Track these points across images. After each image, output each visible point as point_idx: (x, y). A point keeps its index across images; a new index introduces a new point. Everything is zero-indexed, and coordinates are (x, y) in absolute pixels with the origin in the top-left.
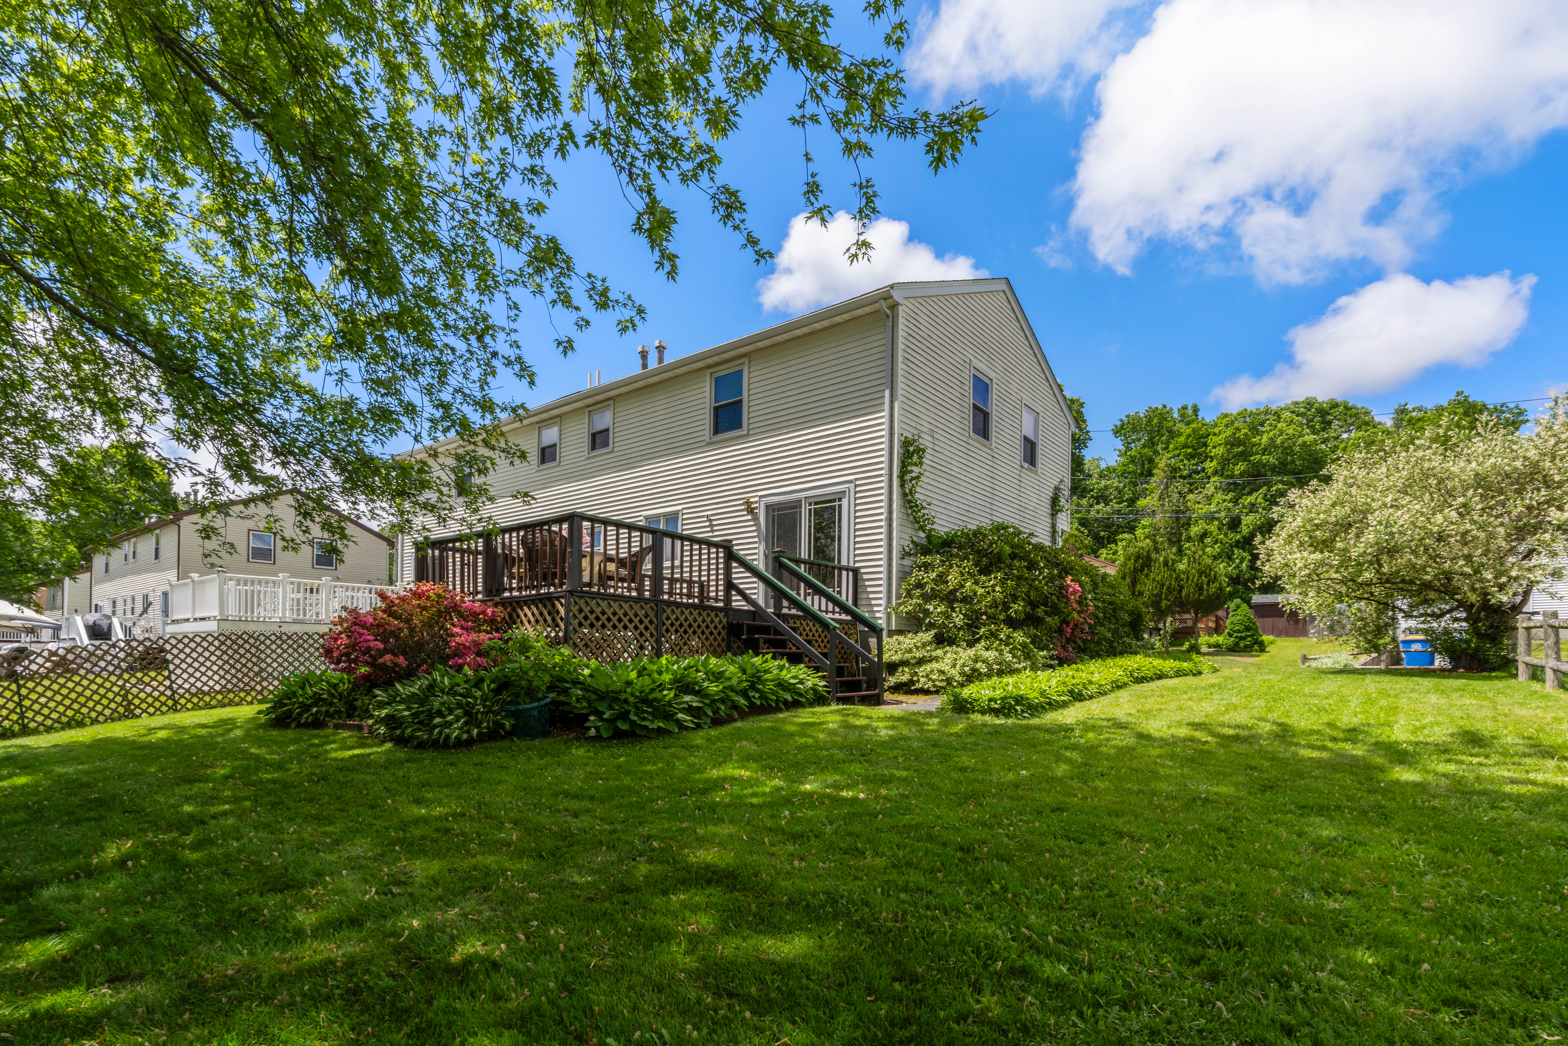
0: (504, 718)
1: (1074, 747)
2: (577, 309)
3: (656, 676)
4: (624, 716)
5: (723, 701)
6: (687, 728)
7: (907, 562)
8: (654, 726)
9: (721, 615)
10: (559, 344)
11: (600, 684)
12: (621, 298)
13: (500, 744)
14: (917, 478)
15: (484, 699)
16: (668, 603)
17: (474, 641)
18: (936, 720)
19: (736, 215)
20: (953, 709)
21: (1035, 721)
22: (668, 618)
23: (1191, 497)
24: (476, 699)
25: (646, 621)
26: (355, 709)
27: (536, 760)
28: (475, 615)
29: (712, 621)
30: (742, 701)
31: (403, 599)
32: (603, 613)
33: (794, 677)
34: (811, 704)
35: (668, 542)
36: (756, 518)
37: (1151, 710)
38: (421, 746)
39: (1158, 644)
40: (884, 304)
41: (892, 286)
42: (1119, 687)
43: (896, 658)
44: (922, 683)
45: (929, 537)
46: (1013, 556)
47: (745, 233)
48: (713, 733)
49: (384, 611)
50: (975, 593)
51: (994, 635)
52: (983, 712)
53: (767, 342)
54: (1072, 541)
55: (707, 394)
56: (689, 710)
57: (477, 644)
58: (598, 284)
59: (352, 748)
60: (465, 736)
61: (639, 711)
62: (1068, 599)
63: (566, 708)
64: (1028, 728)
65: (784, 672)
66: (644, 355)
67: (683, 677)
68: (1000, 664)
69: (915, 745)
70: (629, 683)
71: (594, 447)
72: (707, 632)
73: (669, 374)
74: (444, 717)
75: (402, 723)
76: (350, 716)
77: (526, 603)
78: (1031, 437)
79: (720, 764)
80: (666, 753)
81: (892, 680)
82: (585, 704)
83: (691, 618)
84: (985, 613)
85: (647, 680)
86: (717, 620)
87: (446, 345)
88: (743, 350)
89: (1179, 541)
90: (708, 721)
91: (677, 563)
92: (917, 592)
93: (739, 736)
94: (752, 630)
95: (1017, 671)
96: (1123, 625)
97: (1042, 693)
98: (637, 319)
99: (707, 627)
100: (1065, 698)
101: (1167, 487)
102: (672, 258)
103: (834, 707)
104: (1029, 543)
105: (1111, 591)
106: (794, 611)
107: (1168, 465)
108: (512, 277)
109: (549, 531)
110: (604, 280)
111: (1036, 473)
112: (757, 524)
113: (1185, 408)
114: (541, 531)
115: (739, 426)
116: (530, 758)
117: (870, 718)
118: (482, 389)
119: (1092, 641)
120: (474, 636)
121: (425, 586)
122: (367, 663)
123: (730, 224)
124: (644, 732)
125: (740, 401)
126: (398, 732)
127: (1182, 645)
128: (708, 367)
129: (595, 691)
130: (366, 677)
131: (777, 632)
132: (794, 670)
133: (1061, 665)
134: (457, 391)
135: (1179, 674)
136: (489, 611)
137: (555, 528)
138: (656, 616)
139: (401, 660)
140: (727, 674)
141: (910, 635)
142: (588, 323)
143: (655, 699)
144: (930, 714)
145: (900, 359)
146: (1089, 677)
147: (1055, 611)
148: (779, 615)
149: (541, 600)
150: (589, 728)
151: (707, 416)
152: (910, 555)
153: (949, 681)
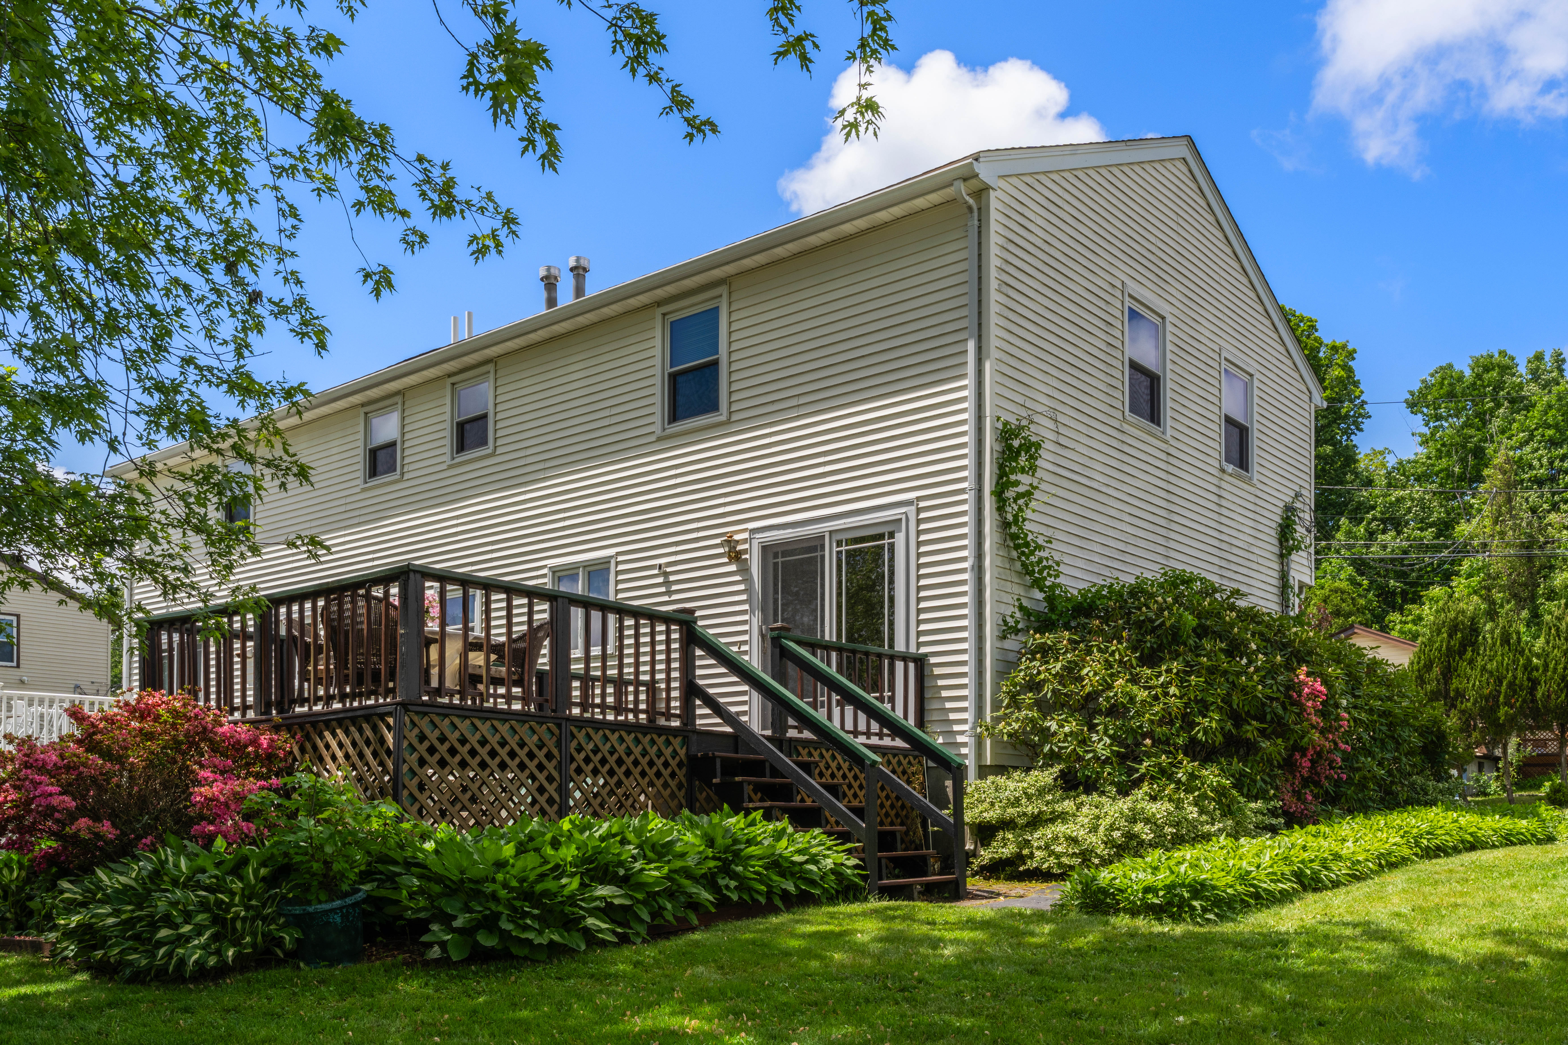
0: (282, 928)
1: (1281, 975)
2: (404, 214)
3: (549, 851)
4: (490, 923)
5: (670, 894)
6: (604, 944)
7: (1012, 644)
8: (543, 940)
9: (677, 742)
10: (367, 276)
11: (450, 868)
12: (475, 198)
13: (274, 974)
14: (1028, 494)
15: (248, 895)
16: (580, 723)
17: (235, 793)
18: (1047, 928)
19: (652, 56)
20: (1083, 907)
21: (1227, 928)
22: (580, 749)
23: (1553, 517)
24: (232, 894)
25: (541, 755)
26: (30, 914)
27: (332, 1002)
28: (238, 747)
29: (660, 754)
30: (706, 896)
31: (110, 720)
32: (463, 741)
33: (799, 852)
34: (832, 900)
35: (577, 615)
36: (744, 570)
37: (1437, 907)
38: (139, 978)
39: (1494, 786)
40: (963, 189)
41: (976, 157)
42: (1393, 866)
43: (991, 815)
44: (1039, 859)
45: (1051, 600)
46: (1201, 632)
47: (668, 87)
48: (650, 952)
49: (79, 742)
50: (1132, 699)
51: (1165, 773)
52: (1134, 913)
53: (760, 259)
54: (1336, 599)
55: (657, 351)
56: (608, 911)
57: (239, 798)
58: (436, 173)
59: (19, 983)
60: (212, 961)
61: (517, 915)
62: (1302, 708)
63: (391, 910)
64: (1208, 940)
65: (784, 843)
66: (550, 283)
67: (598, 851)
68: (1177, 824)
69: (999, 971)
70: (501, 865)
71: (461, 446)
72: (651, 772)
73: (591, 317)
74: (176, 927)
75: (106, 939)
76: (21, 927)
77: (328, 725)
78: (1239, 418)
79: (650, 1006)
80: (558, 989)
81: (986, 855)
82: (422, 902)
83: (621, 749)
84: (1150, 734)
85: (531, 860)
86: (668, 752)
87: (176, 281)
88: (717, 273)
89: (1533, 597)
90: (642, 930)
91: (596, 651)
92: (1028, 698)
93: (689, 957)
94: (731, 767)
95: (1207, 837)
96: (1410, 753)
97: (1244, 877)
98: (503, 233)
99: (651, 764)
100: (1286, 886)
101: (1509, 500)
102: (548, 129)
103: (874, 904)
104: (1232, 608)
105: (1384, 692)
106: (807, 734)
107: (1508, 461)
108: (286, 162)
109: (368, 597)
110: (445, 167)
111: (1249, 481)
112: (747, 580)
113: (1539, 357)
114: (354, 597)
115: (714, 407)
116: (321, 999)
117: (933, 923)
118: (240, 355)
119: (1350, 782)
120: (236, 785)
121: (154, 698)
122: (52, 834)
123: (642, 71)
124: (525, 952)
125: (715, 363)
126: (99, 953)
127: (1538, 787)
128: (659, 304)
129: (439, 879)
130: (50, 858)
131: (775, 772)
132: (803, 839)
133: (1289, 825)
134: (188, 361)
135: (1509, 840)
136: (264, 740)
137: (378, 592)
138: (559, 745)
139: (106, 828)
140: (679, 848)
141: (1016, 775)
142: (423, 238)
143: (546, 893)
144: (1040, 917)
145: (994, 284)
146: (1336, 847)
147: (1279, 729)
148: (779, 741)
149: (354, 720)
150: (430, 945)
151: (657, 390)
152: (1017, 631)
153: (1085, 856)
